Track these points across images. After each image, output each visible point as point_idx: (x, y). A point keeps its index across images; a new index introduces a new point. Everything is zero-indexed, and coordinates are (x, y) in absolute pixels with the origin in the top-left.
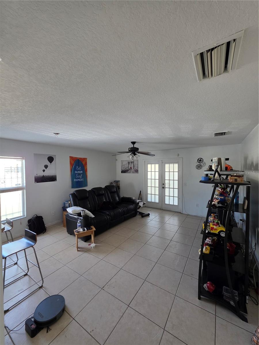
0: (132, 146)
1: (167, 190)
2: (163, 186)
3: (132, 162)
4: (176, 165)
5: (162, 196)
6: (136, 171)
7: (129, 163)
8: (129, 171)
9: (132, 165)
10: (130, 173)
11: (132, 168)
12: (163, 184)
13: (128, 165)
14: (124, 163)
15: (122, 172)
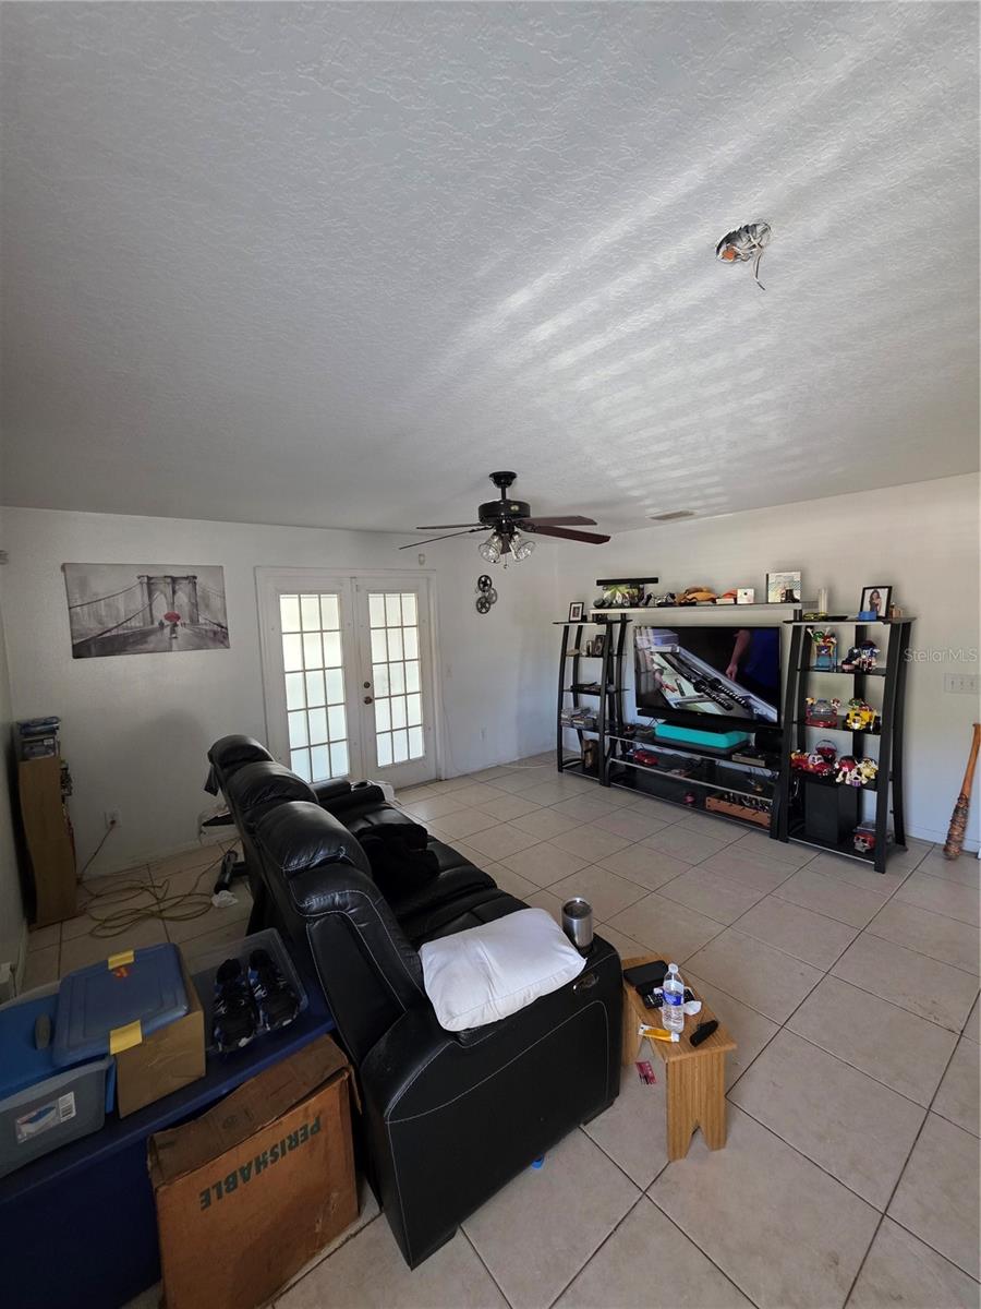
1: (381, 707)
2: (364, 695)
3: (174, 580)
4: (410, 601)
5: (362, 737)
6: (215, 633)
7: (148, 585)
8: (152, 638)
9: (183, 598)
10: (170, 650)
11: (185, 620)
12: (366, 686)
13: (139, 598)
14: (99, 587)
15: (80, 651)
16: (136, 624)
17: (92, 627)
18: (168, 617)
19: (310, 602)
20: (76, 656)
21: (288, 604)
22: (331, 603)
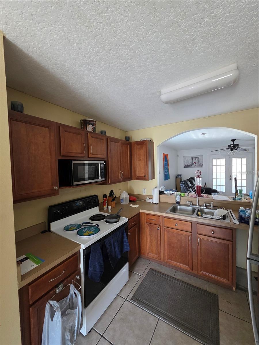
0: (232, 143)
2: (230, 177)
3: (196, 158)
5: (229, 186)
6: (201, 165)
7: (193, 159)
8: (192, 166)
9: (197, 160)
10: (195, 167)
11: (197, 163)
12: (231, 176)
13: (191, 160)
14: (187, 159)
15: (185, 167)
16: (191, 164)
17: (186, 164)
18: (195, 163)
19: (219, 160)
20: (184, 167)
21: (214, 161)
22: (223, 161)
